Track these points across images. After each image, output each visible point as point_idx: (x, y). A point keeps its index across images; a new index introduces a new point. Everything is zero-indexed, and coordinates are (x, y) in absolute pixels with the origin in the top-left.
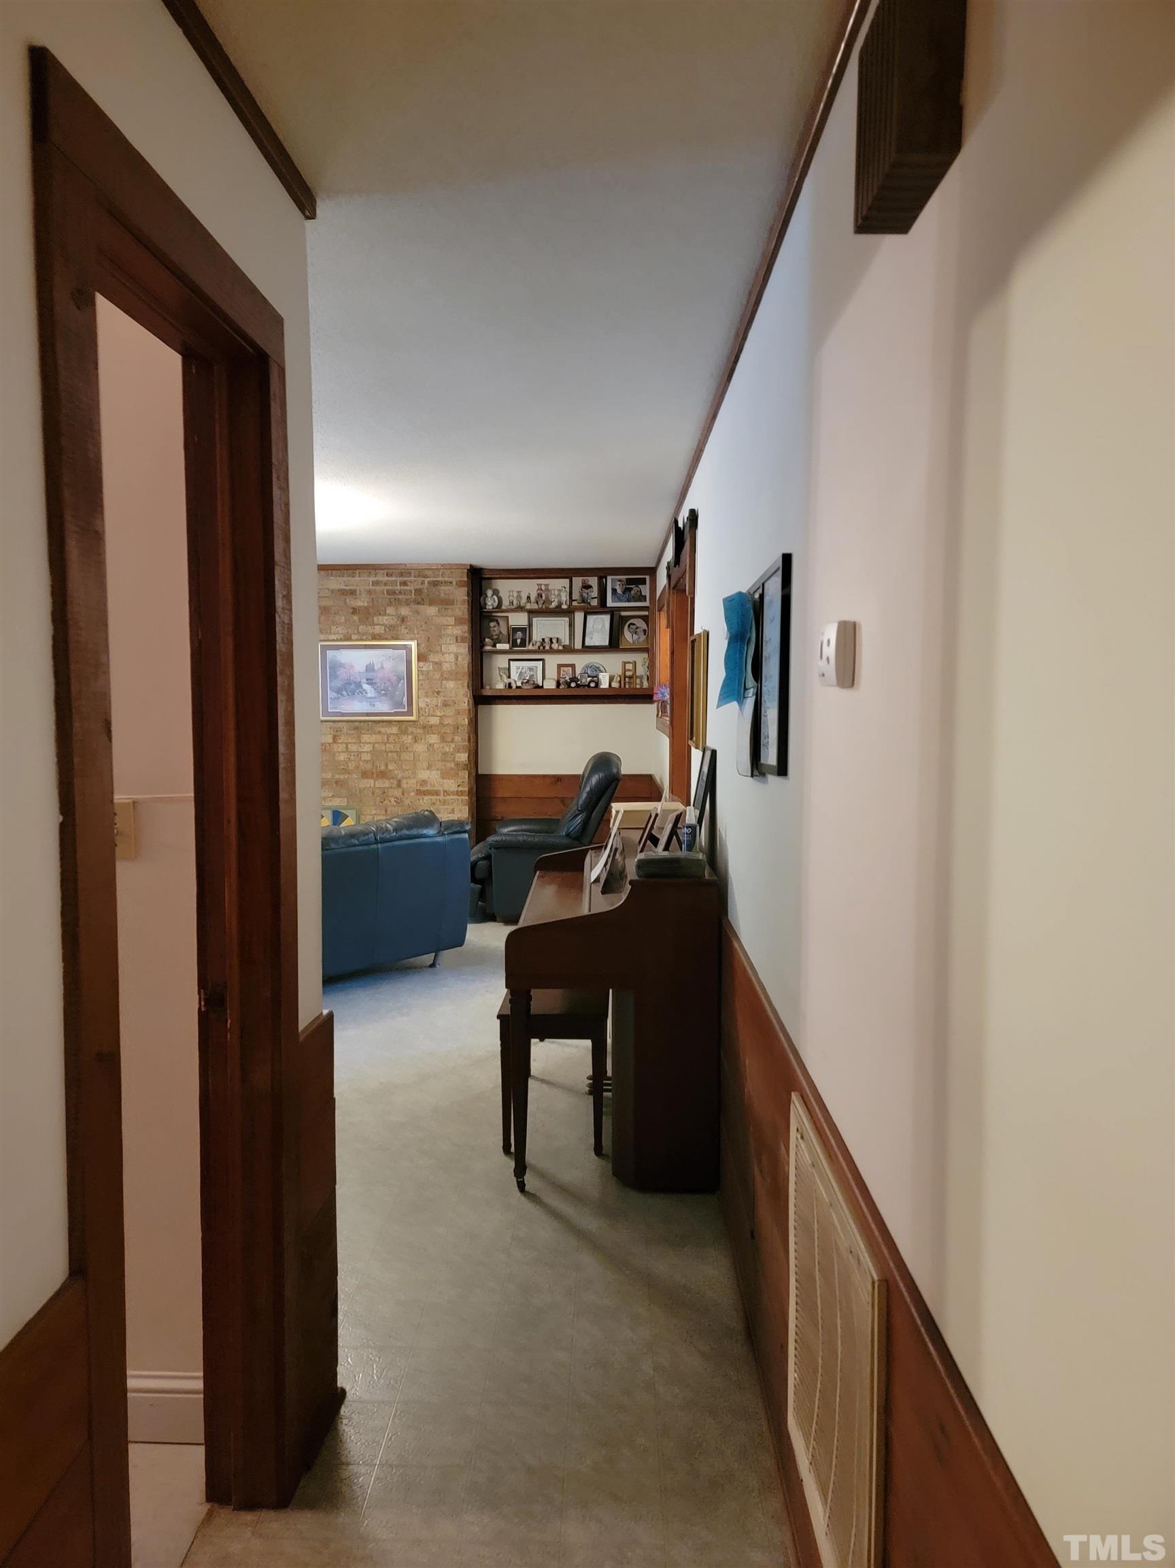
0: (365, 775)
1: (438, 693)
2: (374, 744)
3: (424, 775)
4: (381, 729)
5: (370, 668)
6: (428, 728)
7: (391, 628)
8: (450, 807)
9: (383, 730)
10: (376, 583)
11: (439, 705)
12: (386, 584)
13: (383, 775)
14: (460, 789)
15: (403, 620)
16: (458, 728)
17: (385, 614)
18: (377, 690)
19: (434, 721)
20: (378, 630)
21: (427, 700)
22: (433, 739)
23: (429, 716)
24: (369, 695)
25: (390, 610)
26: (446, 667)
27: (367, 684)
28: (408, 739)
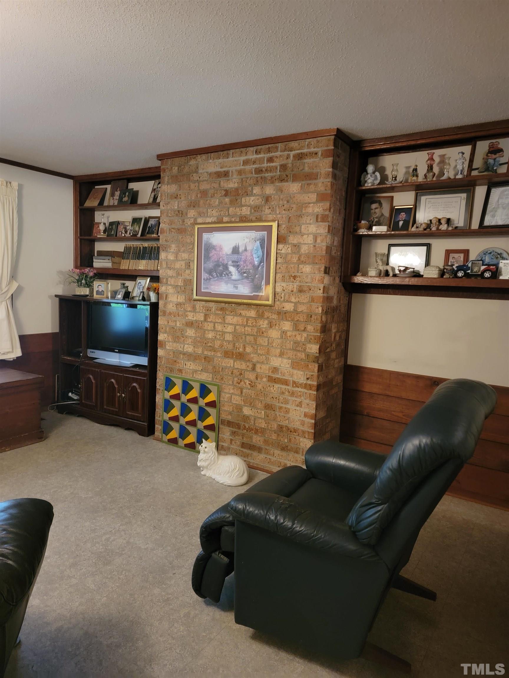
0: (227, 354)
1: (295, 277)
2: (235, 325)
3: (276, 362)
4: (242, 312)
5: (235, 250)
6: (283, 315)
7: (256, 208)
8: (299, 400)
9: (243, 313)
10: (246, 163)
11: (295, 290)
12: (254, 163)
13: (241, 356)
14: (309, 382)
15: (267, 199)
16: (311, 317)
17: (252, 195)
18: (241, 273)
19: (289, 307)
20: (246, 211)
21: (284, 284)
22: (287, 326)
23: (284, 301)
24: (234, 277)
25: (257, 190)
26: (304, 249)
27: (234, 266)
28: (264, 324)
